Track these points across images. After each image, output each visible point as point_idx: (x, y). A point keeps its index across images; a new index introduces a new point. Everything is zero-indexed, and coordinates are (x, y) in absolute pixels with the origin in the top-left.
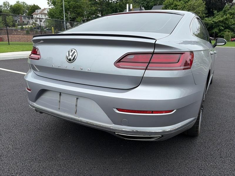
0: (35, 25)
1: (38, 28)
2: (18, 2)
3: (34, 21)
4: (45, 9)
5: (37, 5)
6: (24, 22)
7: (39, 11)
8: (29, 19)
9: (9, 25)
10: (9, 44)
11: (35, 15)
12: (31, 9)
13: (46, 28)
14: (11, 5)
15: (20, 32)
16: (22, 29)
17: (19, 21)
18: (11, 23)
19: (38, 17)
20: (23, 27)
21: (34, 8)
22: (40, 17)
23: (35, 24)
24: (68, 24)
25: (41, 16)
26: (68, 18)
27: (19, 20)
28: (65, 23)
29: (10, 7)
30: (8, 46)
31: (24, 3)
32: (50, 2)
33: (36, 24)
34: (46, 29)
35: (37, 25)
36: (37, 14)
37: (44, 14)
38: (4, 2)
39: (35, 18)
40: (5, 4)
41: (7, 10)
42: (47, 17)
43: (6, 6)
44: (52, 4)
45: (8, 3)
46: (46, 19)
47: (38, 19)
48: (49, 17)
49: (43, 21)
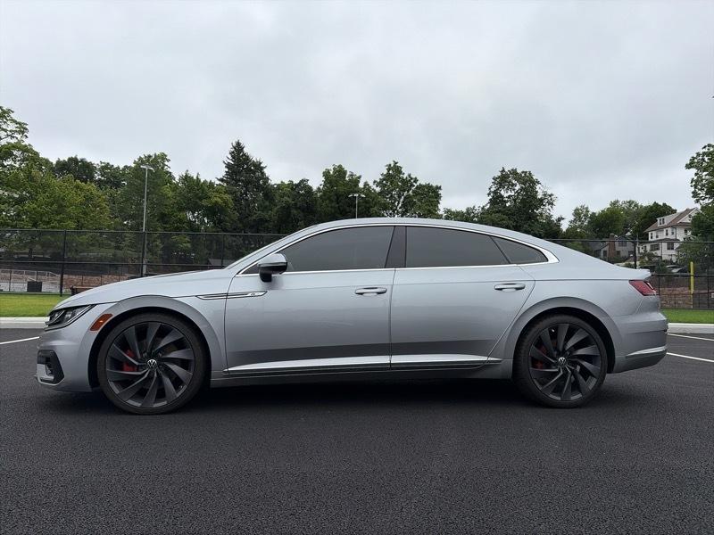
0: (650, 260)
2: (614, 204)
3: (649, 248)
4: (688, 211)
5: (664, 204)
6: (619, 252)
7: (668, 219)
8: (635, 244)
11: (654, 232)
12: (645, 217)
14: (594, 214)
17: (605, 252)
19: (662, 236)
21: (659, 211)
22: (670, 236)
23: (651, 256)
25: (673, 233)
27: (606, 249)
29: (590, 218)
31: (630, 203)
32: (700, 190)
33: (655, 256)
36: (661, 229)
37: (682, 225)
38: (577, 210)
39: (654, 239)
40: (577, 213)
41: (580, 227)
42: (689, 233)
43: (580, 218)
44: (706, 194)
45: (587, 208)
46: (687, 239)
47: (660, 241)
48: (695, 234)
49: (676, 246)
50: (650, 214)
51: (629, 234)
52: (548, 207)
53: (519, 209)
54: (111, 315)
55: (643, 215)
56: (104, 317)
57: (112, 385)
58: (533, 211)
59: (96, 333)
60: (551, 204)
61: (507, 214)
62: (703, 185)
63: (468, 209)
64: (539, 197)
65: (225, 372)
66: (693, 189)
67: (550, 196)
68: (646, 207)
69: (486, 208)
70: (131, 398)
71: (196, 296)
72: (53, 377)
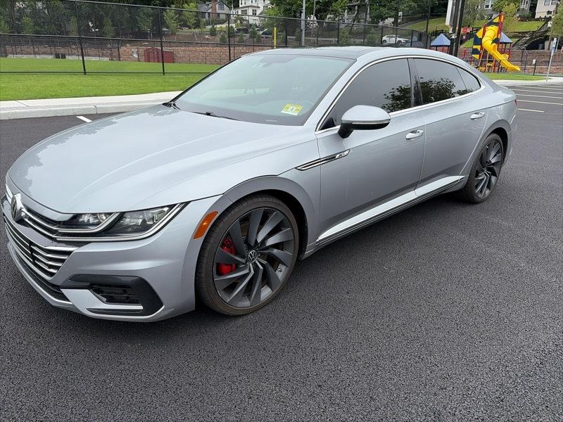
0: (241, 23)
1: (246, 31)
3: (240, 13)
6: (219, 15)
8: (230, 9)
9: (188, 24)
10: (164, 73)
13: (262, 29)
15: (208, 39)
16: (213, 33)
17: (209, 14)
18: (193, 21)
19: (249, 3)
20: (215, 29)
22: (254, 4)
23: (242, 20)
24: (313, 17)
26: (313, 3)
28: (303, 15)
30: (160, 79)
33: (244, 20)
34: (261, 32)
35: (245, 22)
39: (243, 5)
46: (265, 7)
47: (248, 7)
48: (272, 4)
49: (258, 12)
54: (216, 213)
56: (208, 217)
57: (221, 294)
65: (316, 243)
70: (240, 301)
71: (296, 168)
72: (141, 307)
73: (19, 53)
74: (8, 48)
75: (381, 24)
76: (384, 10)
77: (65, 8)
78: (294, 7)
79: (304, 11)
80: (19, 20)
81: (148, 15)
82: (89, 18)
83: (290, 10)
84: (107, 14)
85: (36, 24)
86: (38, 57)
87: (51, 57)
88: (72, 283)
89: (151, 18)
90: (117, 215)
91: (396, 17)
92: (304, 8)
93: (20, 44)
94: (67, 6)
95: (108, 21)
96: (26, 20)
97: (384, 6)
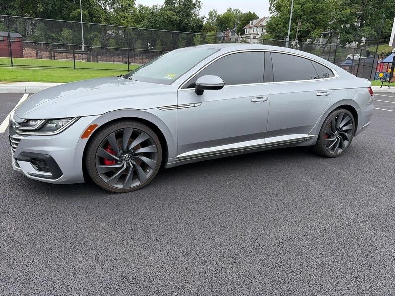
2: (229, 10)
3: (245, 38)
4: (264, 18)
5: (254, 13)
6: (230, 39)
7: (255, 22)
8: (238, 35)
11: (248, 29)
12: (244, 20)
14: (219, 15)
17: (224, 39)
19: (251, 31)
21: (251, 17)
22: (255, 32)
25: (256, 30)
26: (296, 32)
28: (288, 39)
29: (217, 18)
31: (237, 10)
32: (273, 7)
36: (251, 28)
37: (262, 26)
38: (211, 12)
39: (248, 33)
40: (211, 14)
41: (212, 23)
42: (264, 31)
43: (212, 17)
44: (275, 9)
45: (216, 12)
46: (263, 34)
47: (251, 34)
48: (267, 32)
49: (257, 37)
50: (247, 18)
51: (235, 29)
52: (198, 9)
53: (182, 9)
54: (97, 126)
55: (244, 18)
56: (91, 127)
57: (101, 176)
58: (189, 11)
59: (86, 140)
60: (200, 8)
61: (175, 12)
62: (274, 4)
63: (153, 6)
64: (193, 2)
65: (176, 158)
66: (269, 6)
67: (199, 2)
68: (245, 14)
69: (164, 7)
70: (116, 183)
71: (157, 108)
72: (51, 174)
73: (105, 61)
74: (99, 57)
75: (348, 45)
76: (350, 37)
77: (135, 34)
78: (282, 34)
79: (288, 37)
80: (107, 41)
81: (183, 39)
82: (148, 41)
83: (279, 36)
84: (159, 38)
85: (117, 43)
86: (114, 63)
87: (122, 63)
88: (21, 157)
89: (185, 41)
90: (44, 121)
91: (360, 42)
92: (289, 34)
93: (106, 56)
94: (136, 33)
95: (159, 43)
96: (111, 41)
97: (351, 33)
